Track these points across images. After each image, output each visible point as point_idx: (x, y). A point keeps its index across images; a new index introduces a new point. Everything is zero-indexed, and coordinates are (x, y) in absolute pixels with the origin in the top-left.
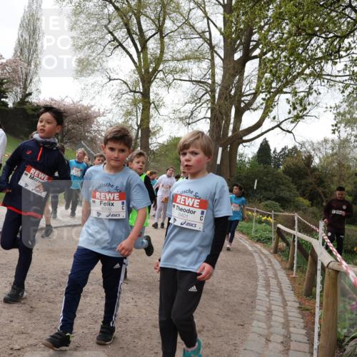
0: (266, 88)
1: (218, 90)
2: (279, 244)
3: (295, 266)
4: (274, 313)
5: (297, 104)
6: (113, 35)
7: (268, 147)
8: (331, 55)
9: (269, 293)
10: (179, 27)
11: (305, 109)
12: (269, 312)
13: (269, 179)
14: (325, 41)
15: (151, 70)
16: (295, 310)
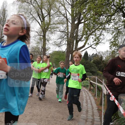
0: (86, 33)
1: (69, 34)
2: (91, 87)
3: (96, 95)
4: (89, 111)
5: (96, 39)
6: (32, 16)
7: (88, 54)
8: (108, 22)
9: (87, 105)
10: (56, 13)
11: (99, 41)
12: (87, 111)
13: (88, 65)
14: (106, 17)
15: (46, 28)
16: (96, 110)
